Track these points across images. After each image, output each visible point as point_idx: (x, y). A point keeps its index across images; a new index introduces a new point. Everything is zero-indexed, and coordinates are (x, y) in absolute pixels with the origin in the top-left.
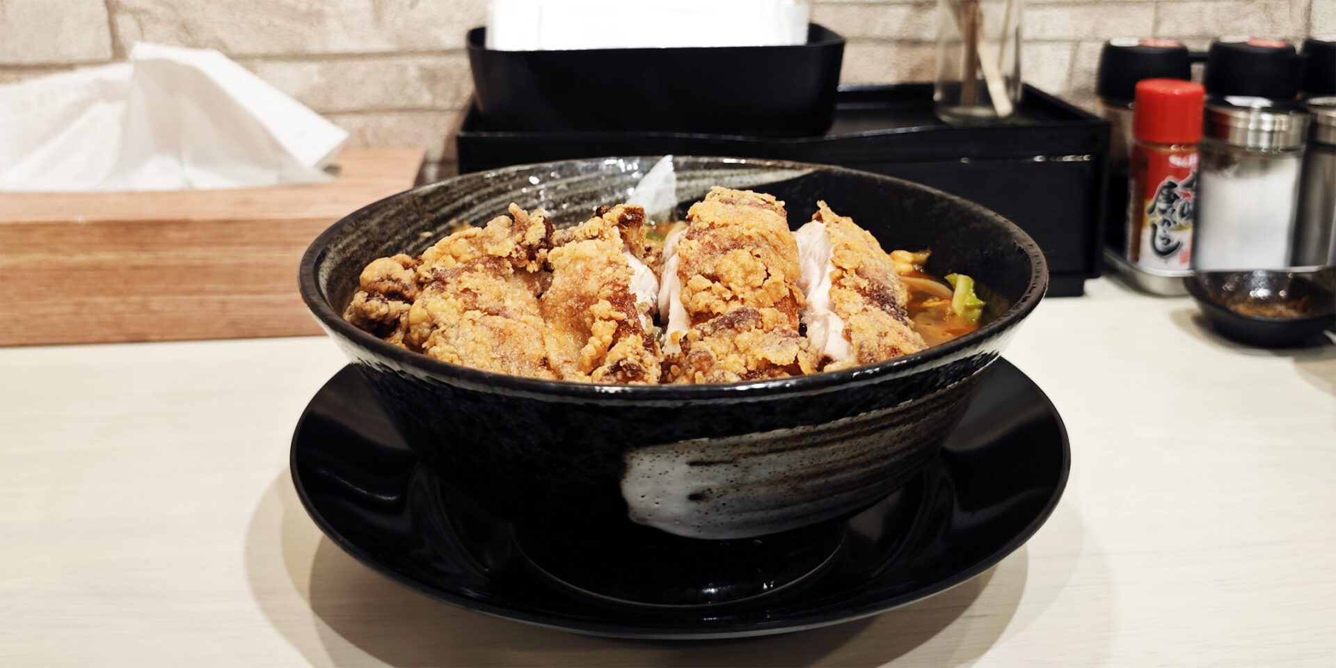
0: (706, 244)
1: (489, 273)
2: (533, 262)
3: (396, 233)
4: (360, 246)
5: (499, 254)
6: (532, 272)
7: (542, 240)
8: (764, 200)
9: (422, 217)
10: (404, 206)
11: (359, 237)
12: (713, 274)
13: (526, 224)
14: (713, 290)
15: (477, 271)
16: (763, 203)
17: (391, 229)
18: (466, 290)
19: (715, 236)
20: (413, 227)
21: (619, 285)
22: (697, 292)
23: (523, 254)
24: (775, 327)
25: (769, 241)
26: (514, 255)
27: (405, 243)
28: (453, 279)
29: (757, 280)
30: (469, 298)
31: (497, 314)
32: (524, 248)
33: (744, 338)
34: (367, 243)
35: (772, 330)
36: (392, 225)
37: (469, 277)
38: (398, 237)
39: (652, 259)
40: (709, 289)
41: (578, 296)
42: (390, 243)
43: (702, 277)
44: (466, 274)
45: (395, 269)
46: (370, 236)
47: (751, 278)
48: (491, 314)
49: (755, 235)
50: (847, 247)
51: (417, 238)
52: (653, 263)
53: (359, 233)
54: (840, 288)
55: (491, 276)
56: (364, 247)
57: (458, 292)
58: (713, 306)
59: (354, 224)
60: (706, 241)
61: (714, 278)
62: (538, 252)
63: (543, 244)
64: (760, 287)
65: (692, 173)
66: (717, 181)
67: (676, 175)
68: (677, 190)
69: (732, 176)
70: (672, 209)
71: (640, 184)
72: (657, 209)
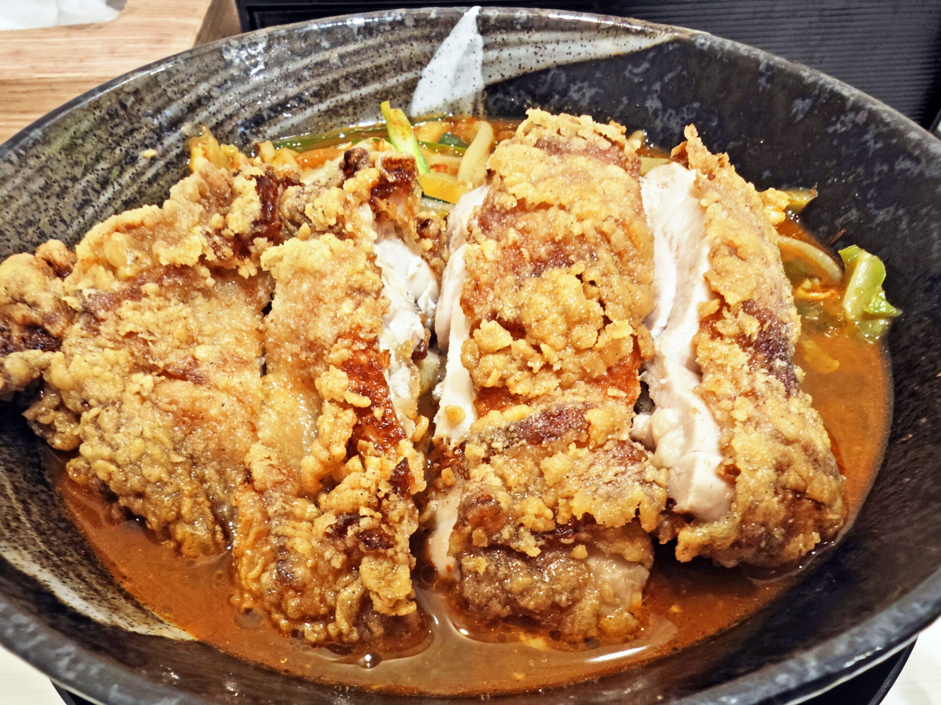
0: (510, 247)
1: (170, 295)
2: (247, 260)
3: (98, 159)
4: (32, 195)
5: (180, 261)
6: (246, 277)
7: (256, 223)
8: (609, 140)
9: (136, 125)
10: (104, 112)
11: (28, 180)
12: (515, 320)
13: (227, 195)
14: (514, 351)
15: (146, 295)
16: (606, 145)
17: (86, 155)
18: (131, 335)
19: (524, 231)
20: (126, 145)
21: (362, 340)
22: (487, 353)
23: (228, 251)
24: (608, 440)
25: (612, 243)
26: (211, 257)
27: (116, 171)
28: (110, 313)
29: (586, 335)
30: (137, 348)
31: (183, 378)
32: (228, 240)
33: (556, 464)
34: (46, 187)
35: (602, 446)
36: (88, 147)
37: (135, 309)
38: (103, 165)
39: (428, 244)
40: (507, 350)
41: (306, 339)
42: (90, 177)
43: (498, 326)
44: (128, 304)
45: (29, 282)
46: (50, 174)
47: (577, 331)
48: (172, 377)
49: (591, 234)
50: (734, 250)
51: (134, 160)
52: (431, 250)
53: (28, 172)
54: (713, 338)
55: (174, 301)
56: (40, 195)
57: (120, 339)
58: (510, 382)
59: (14, 158)
60: (510, 242)
61: (517, 329)
62: (253, 244)
63: (258, 229)
64: (591, 349)
65: (505, 36)
66: (537, 50)
67: (484, 40)
68: (484, 64)
69: (558, 42)
70: (476, 94)
71: (436, 55)
72: (458, 93)
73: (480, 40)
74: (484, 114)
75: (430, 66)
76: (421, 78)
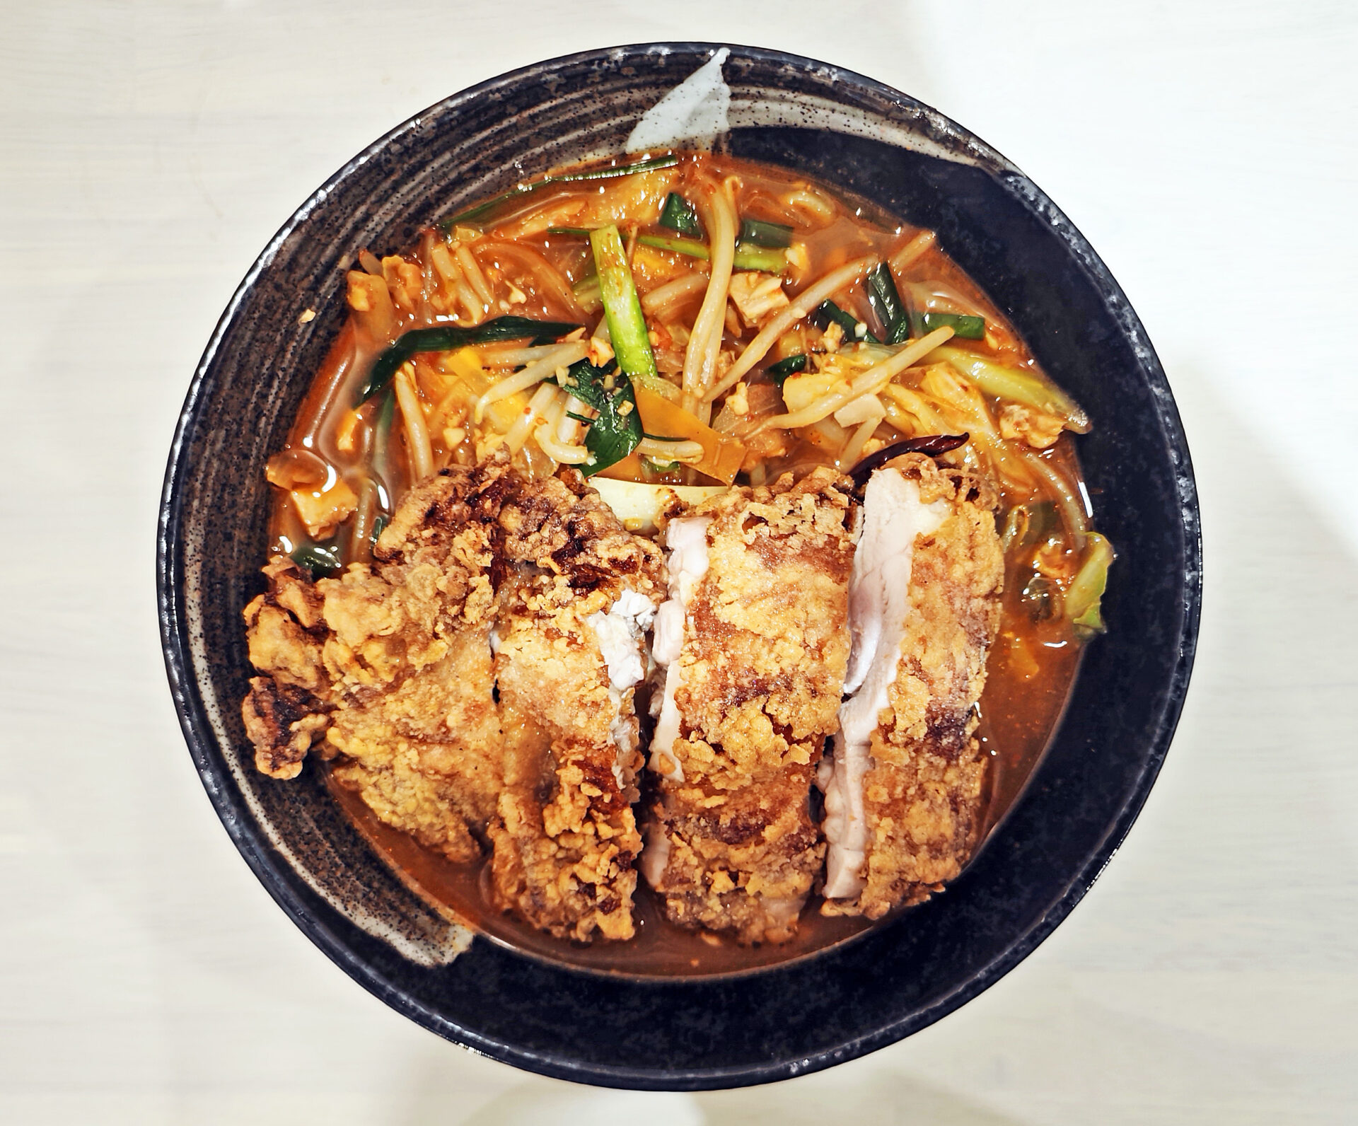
12: (717, 743)
14: (715, 763)
19: (731, 658)
22: (694, 759)
25: (807, 674)
30: (400, 726)
31: (440, 743)
40: (710, 763)
43: (704, 744)
48: (430, 744)
49: (788, 669)
54: (885, 742)
58: (711, 779)
60: (719, 667)
65: (762, 90)
66: (805, 111)
67: (731, 90)
68: (730, 110)
69: (833, 111)
70: (719, 135)
71: (665, 99)
72: (693, 132)
73: (726, 90)
74: (728, 151)
75: (653, 110)
76: (641, 119)
